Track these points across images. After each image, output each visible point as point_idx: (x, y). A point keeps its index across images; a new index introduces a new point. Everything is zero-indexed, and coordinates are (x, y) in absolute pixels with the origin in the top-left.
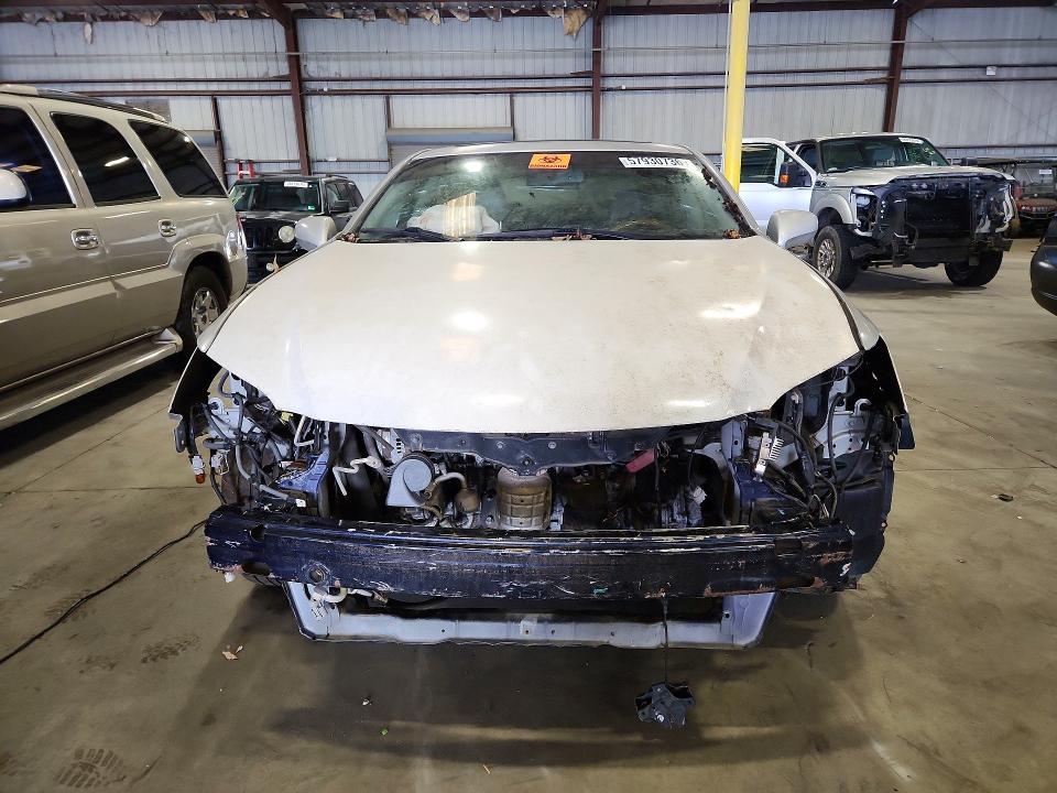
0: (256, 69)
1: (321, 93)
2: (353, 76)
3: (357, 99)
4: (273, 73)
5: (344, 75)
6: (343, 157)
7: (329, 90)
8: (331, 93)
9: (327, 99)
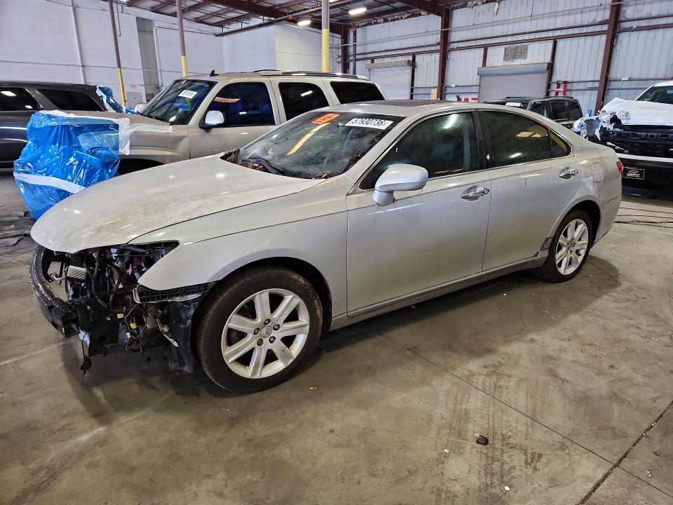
0: (588, 18)
1: (630, 30)
2: (662, 14)
3: (660, 32)
4: (599, 19)
5: (654, 14)
6: (635, 76)
7: (637, 27)
8: (639, 29)
9: (635, 34)
